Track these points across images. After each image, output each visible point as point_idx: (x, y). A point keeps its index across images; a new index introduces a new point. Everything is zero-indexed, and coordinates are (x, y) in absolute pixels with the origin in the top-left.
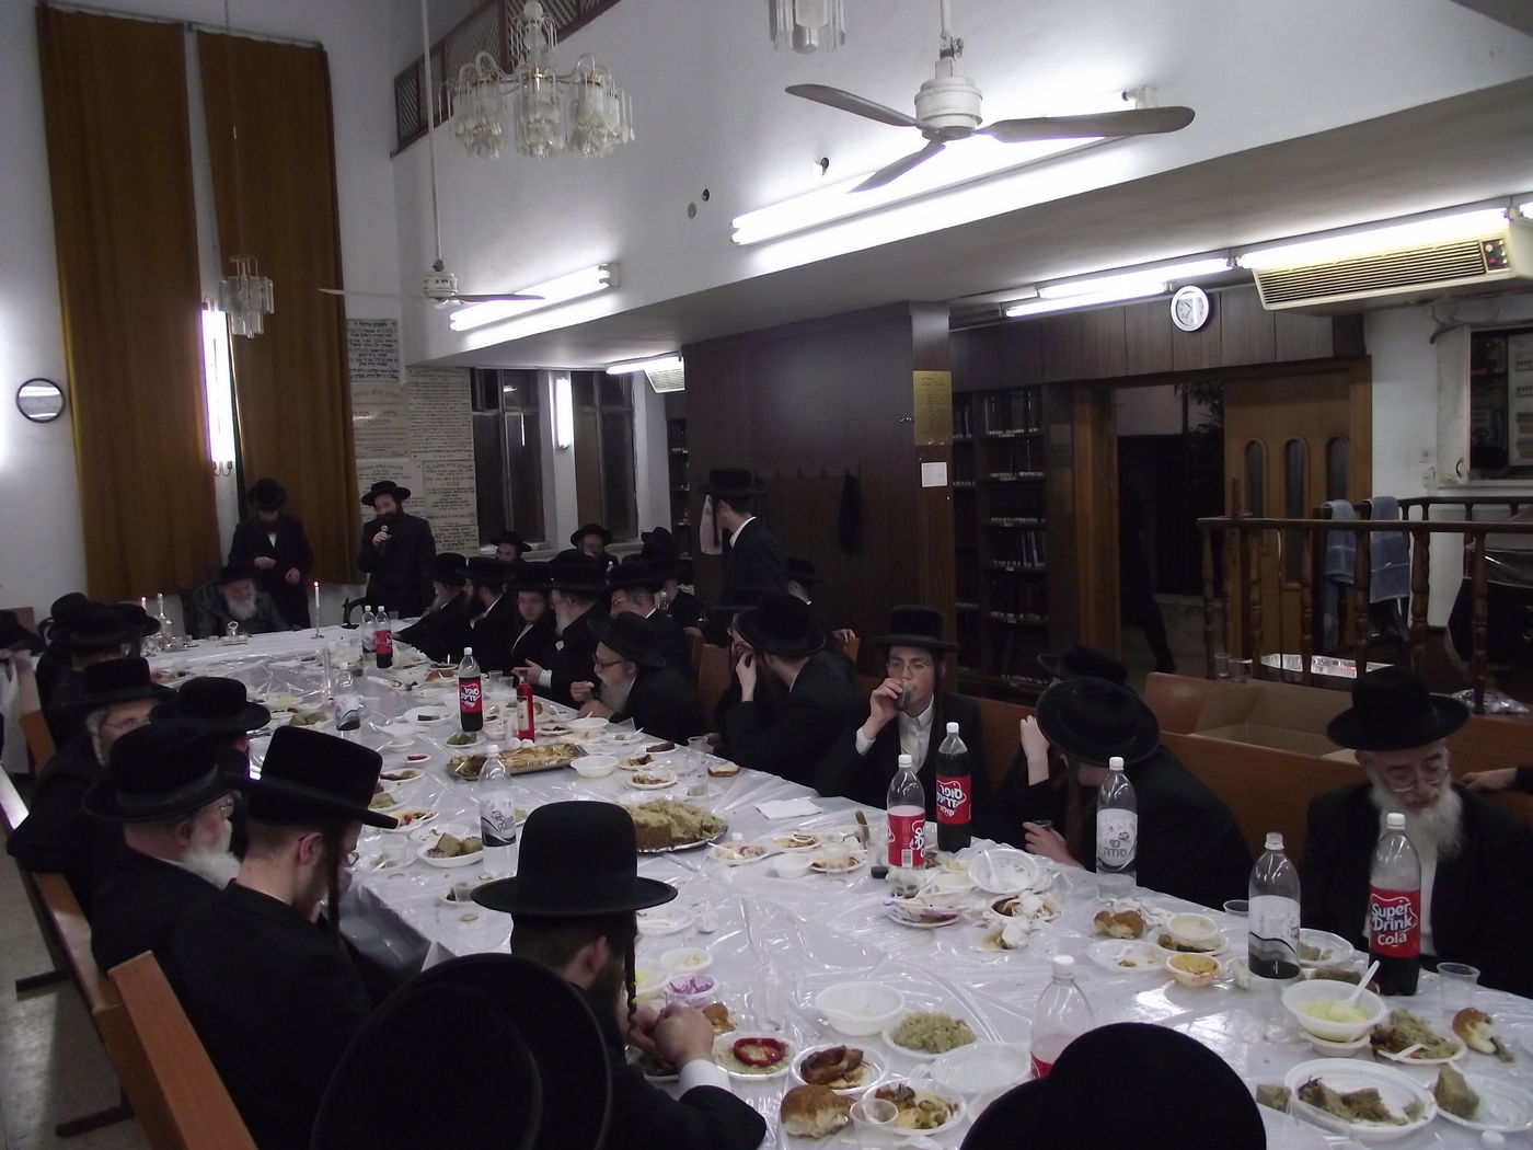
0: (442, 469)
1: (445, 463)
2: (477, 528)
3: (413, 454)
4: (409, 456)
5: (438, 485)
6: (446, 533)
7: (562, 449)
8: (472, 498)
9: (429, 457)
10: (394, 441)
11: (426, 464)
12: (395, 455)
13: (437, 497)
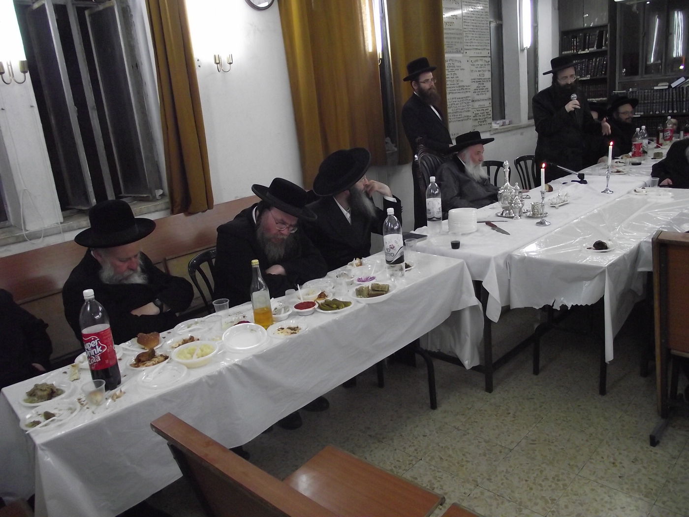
0: (477, 63)
1: (479, 58)
2: (490, 109)
3: (465, 51)
4: (463, 53)
5: (476, 75)
6: (479, 112)
7: (523, 50)
8: (488, 85)
9: (471, 53)
10: (456, 40)
11: (471, 59)
12: (458, 52)
13: (475, 85)
